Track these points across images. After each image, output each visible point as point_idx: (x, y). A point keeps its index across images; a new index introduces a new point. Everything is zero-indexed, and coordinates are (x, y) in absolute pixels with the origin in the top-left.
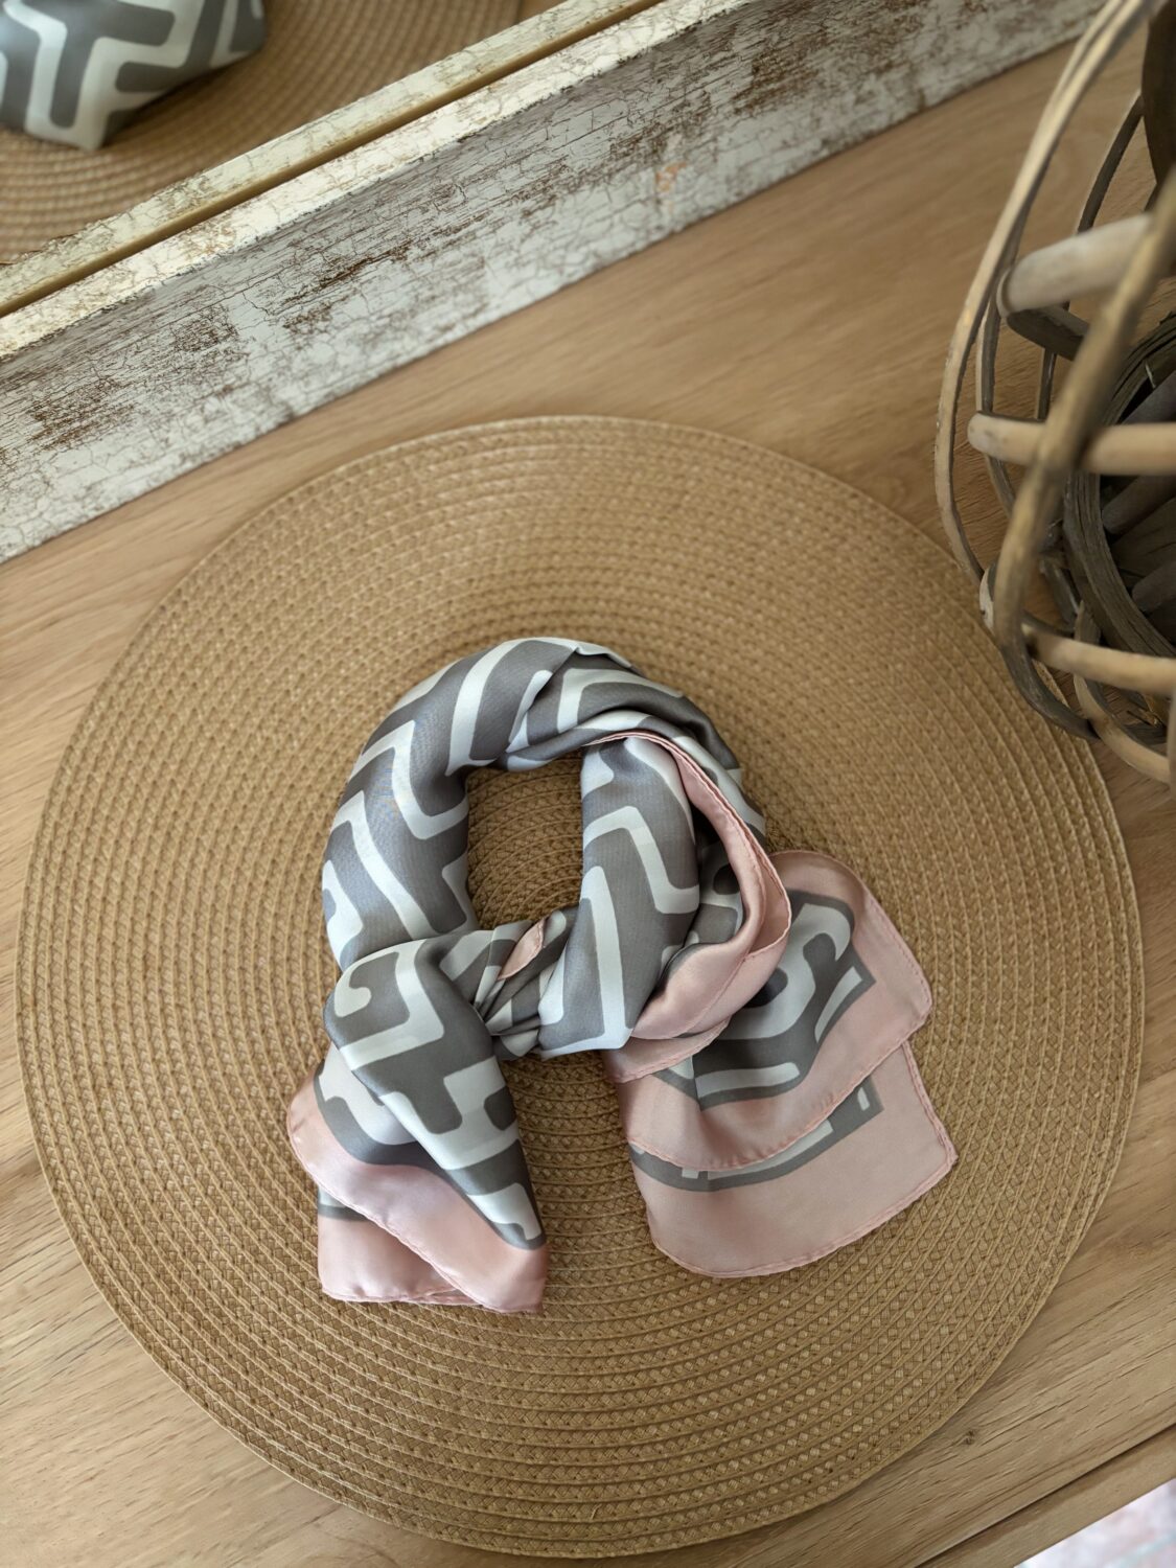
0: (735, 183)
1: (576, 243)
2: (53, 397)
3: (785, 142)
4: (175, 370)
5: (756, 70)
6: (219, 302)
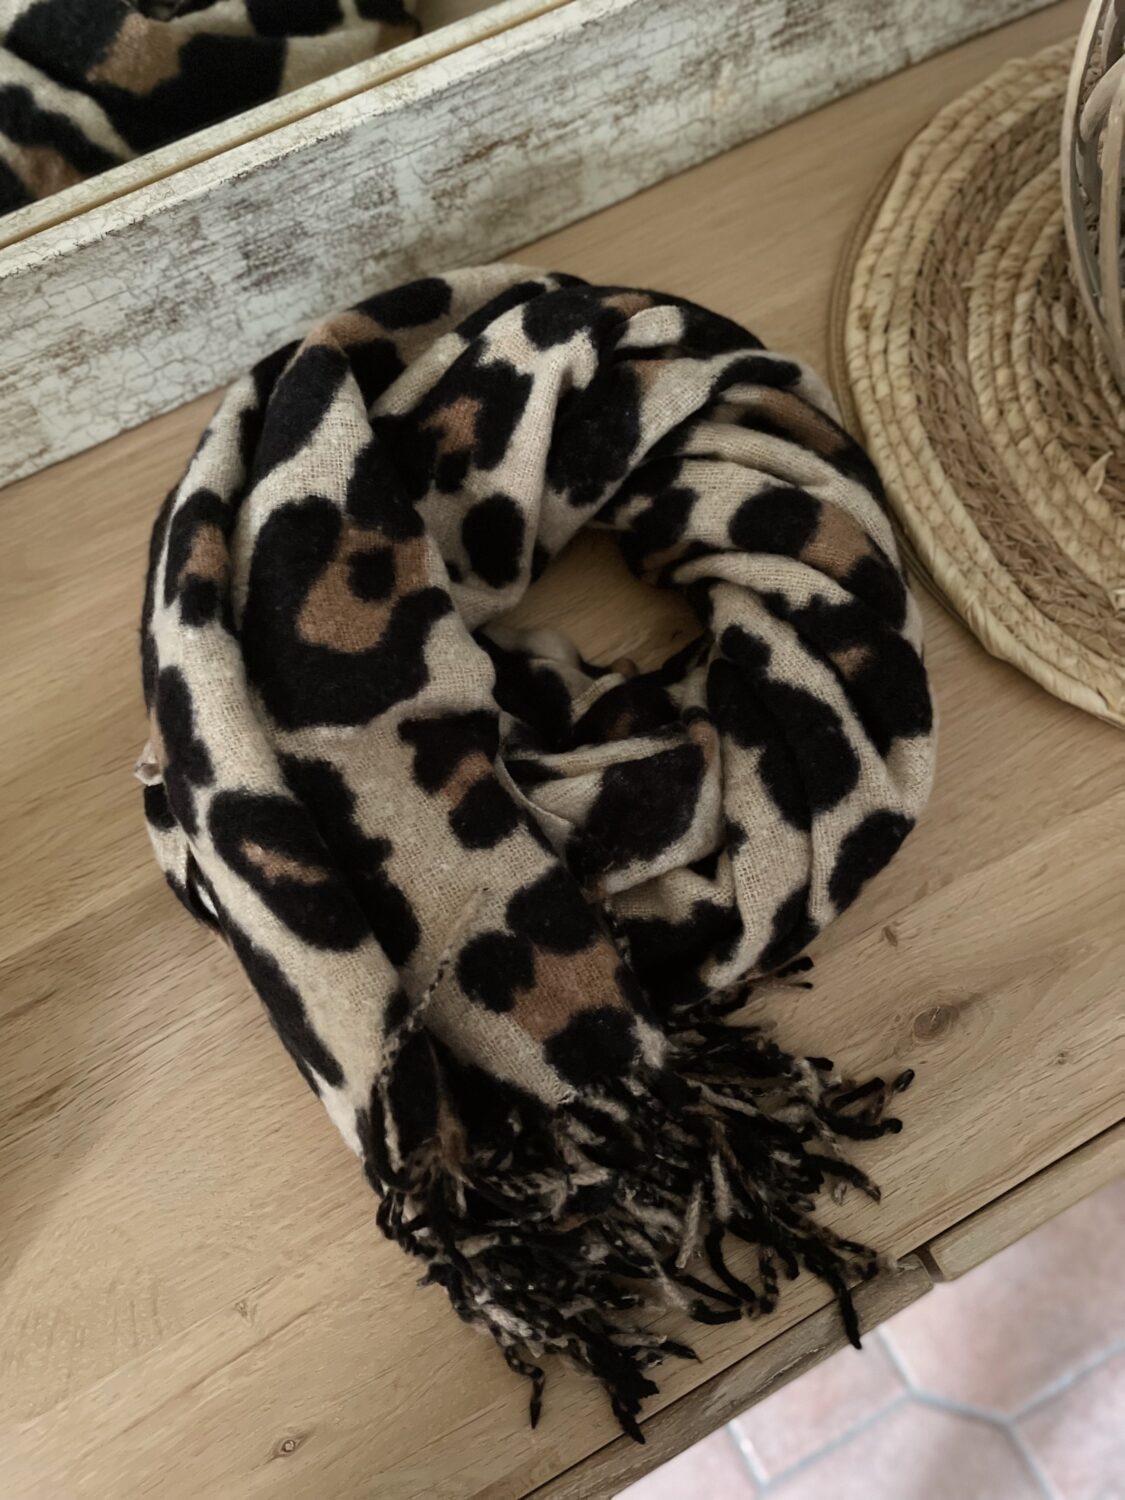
0: (770, 112)
2: (260, 236)
5: (789, 12)
6: (391, 161)
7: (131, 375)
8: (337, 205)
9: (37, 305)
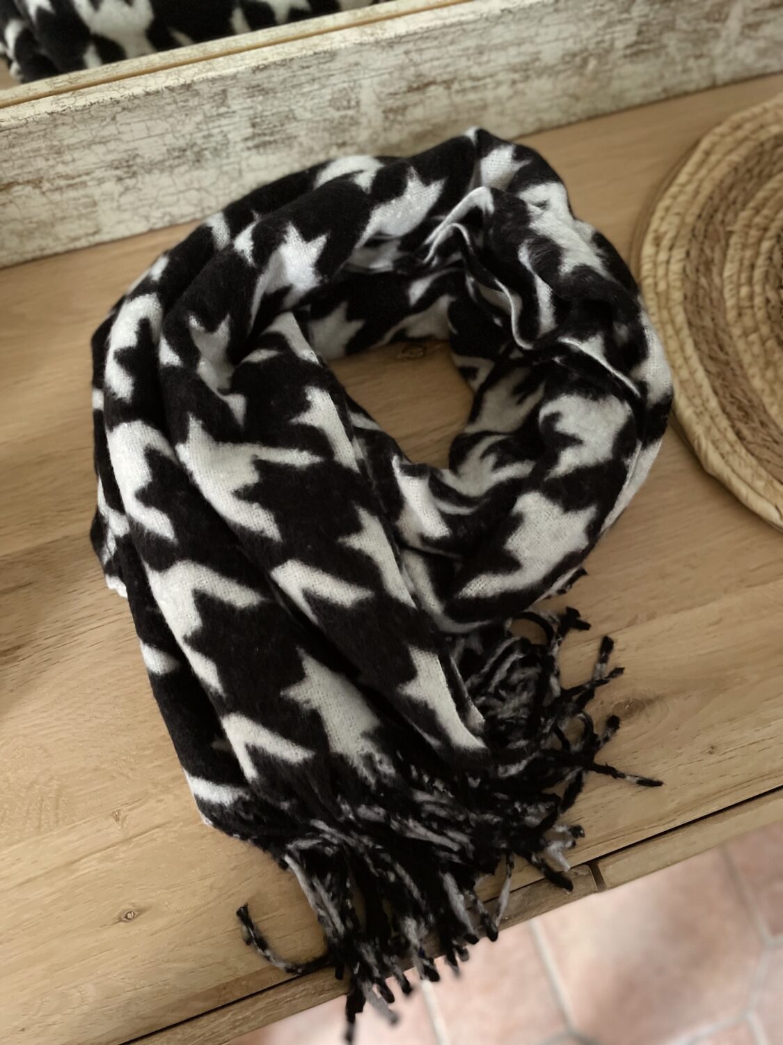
0: (616, 100)
2: (265, 113)
5: (639, 33)
6: (359, 79)
7: (162, 193)
8: (319, 103)
9: (111, 130)
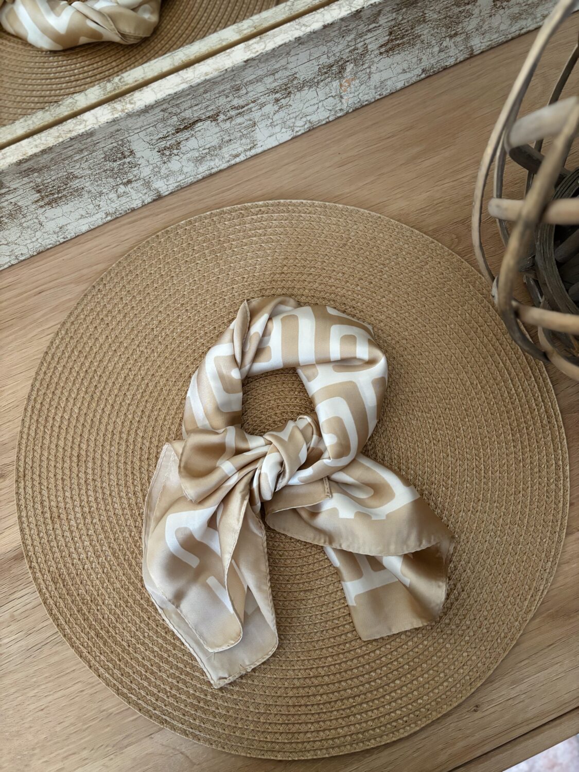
0: (379, 90)
1: (301, 116)
2: (45, 182)
3: (404, 70)
4: (104, 171)
5: (391, 33)
6: (126, 138)
8: (95, 162)
